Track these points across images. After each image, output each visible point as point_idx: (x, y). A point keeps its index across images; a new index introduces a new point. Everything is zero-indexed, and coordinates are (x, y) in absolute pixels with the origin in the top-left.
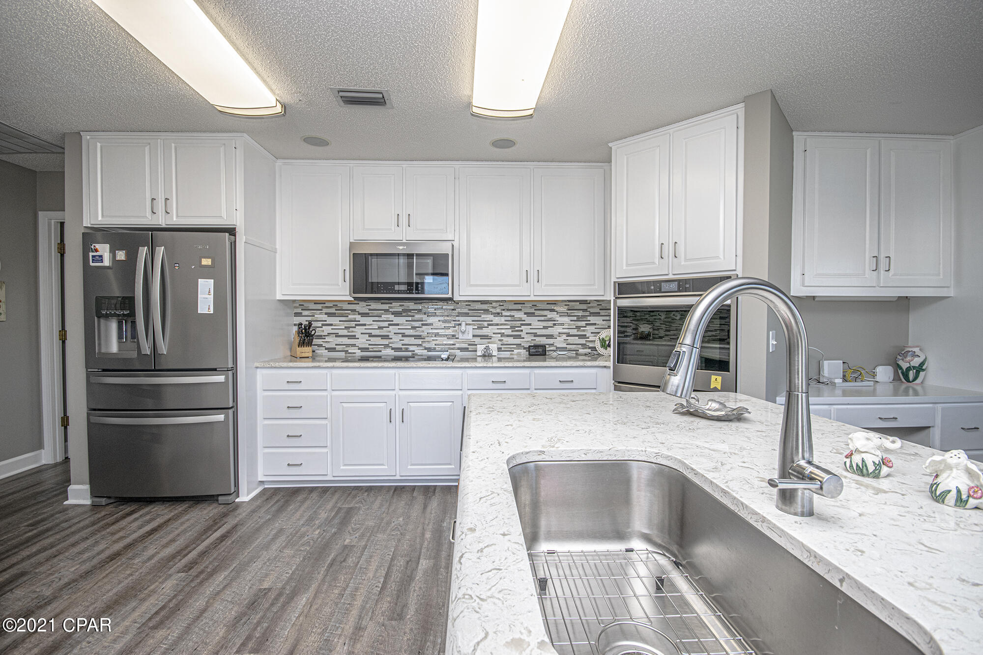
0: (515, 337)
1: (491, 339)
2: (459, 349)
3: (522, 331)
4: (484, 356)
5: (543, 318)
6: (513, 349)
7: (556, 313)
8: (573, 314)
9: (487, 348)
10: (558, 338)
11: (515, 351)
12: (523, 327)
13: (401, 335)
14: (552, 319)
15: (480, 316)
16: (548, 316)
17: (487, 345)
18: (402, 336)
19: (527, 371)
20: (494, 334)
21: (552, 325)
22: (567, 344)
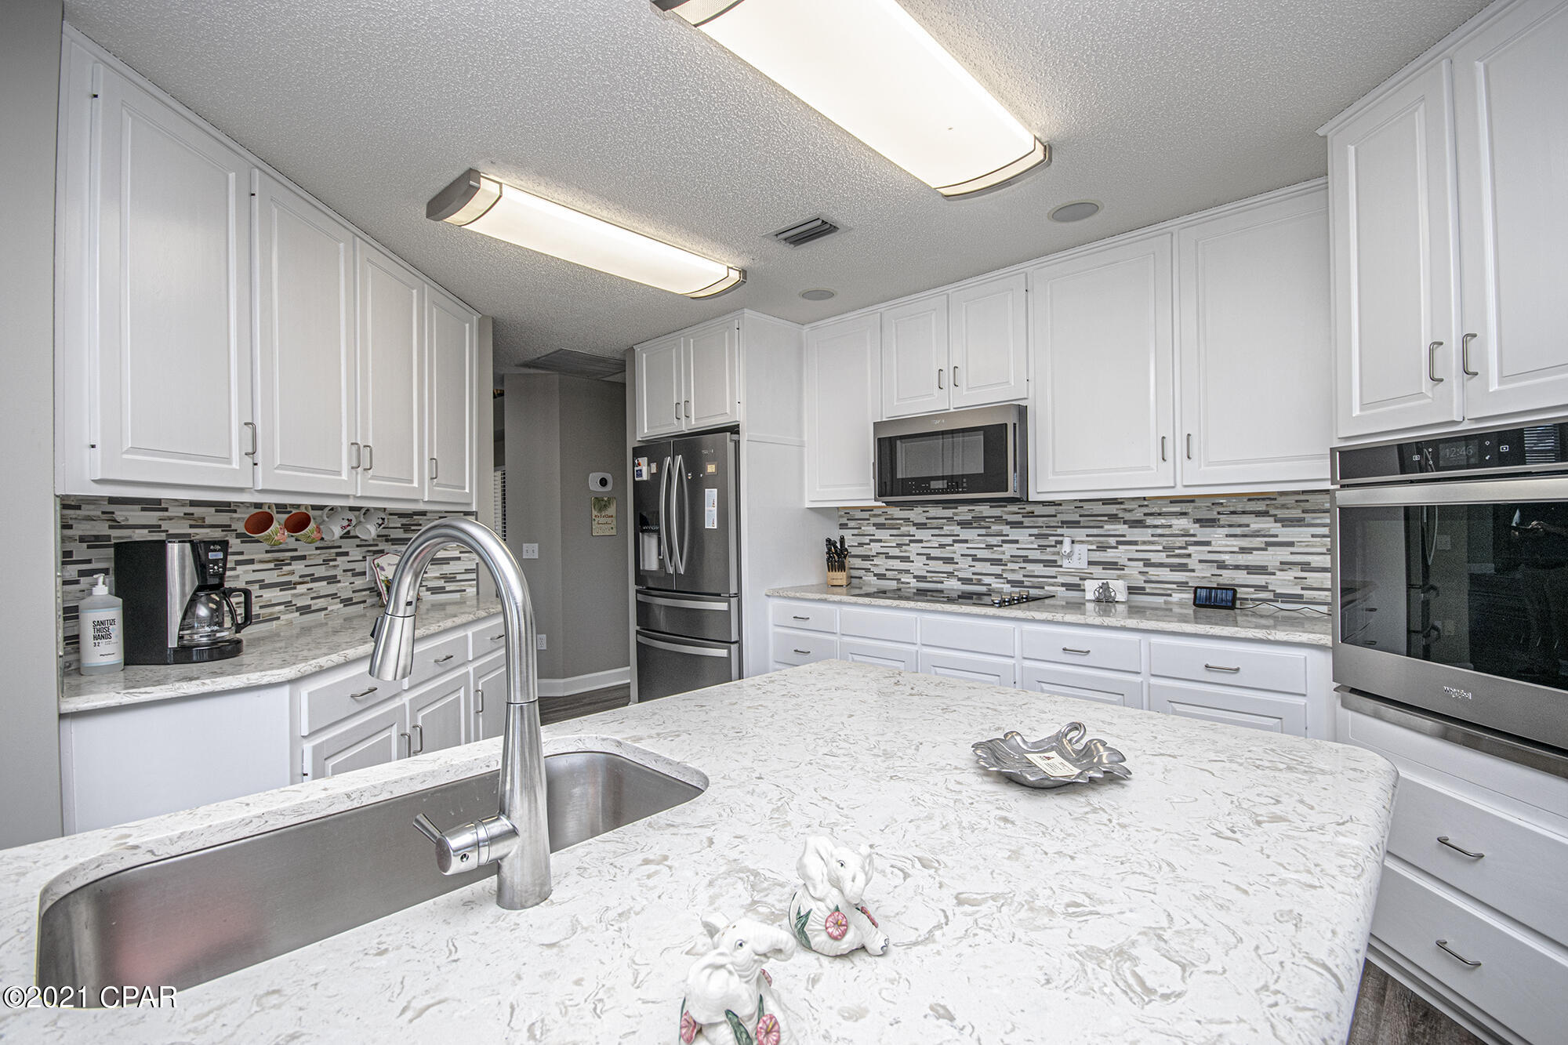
0: (1174, 568)
1: (1123, 569)
2: (1063, 585)
3: (1189, 556)
4: (1098, 601)
5: (1238, 531)
6: (1169, 592)
7: (1272, 519)
8: (1318, 521)
9: (1105, 587)
10: (1278, 573)
11: (1174, 595)
12: (1191, 549)
13: (970, 558)
14: (1262, 533)
15: (1102, 527)
16: (1252, 526)
17: (1105, 581)
18: (973, 560)
19: (1135, 637)
20: (1129, 560)
21: (1263, 546)
22: (1302, 589)
